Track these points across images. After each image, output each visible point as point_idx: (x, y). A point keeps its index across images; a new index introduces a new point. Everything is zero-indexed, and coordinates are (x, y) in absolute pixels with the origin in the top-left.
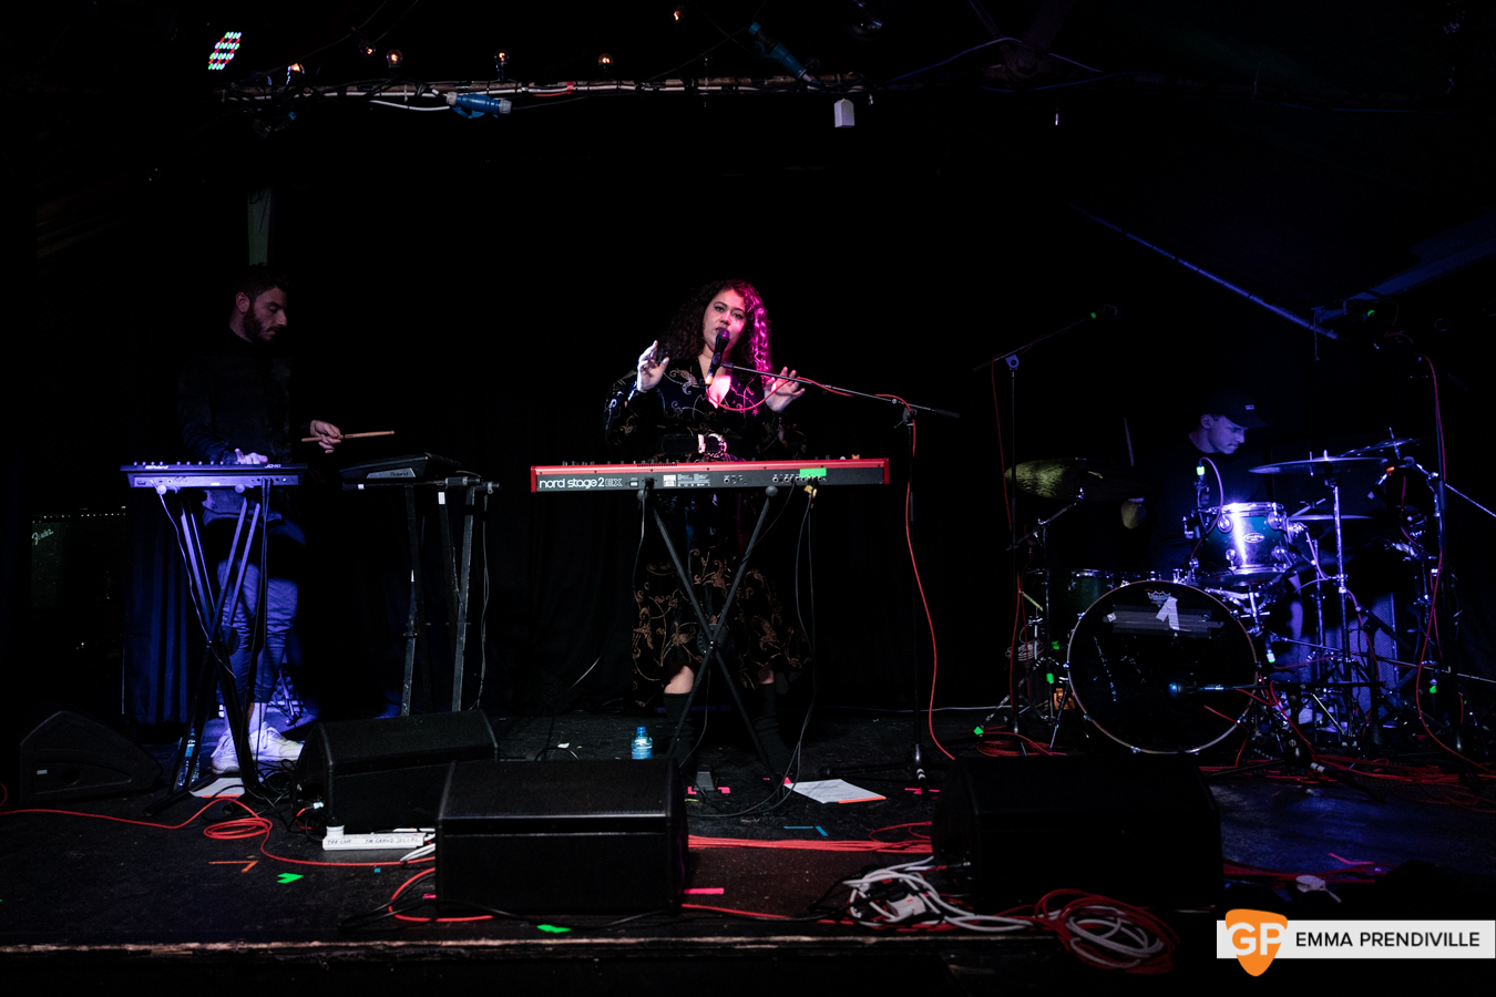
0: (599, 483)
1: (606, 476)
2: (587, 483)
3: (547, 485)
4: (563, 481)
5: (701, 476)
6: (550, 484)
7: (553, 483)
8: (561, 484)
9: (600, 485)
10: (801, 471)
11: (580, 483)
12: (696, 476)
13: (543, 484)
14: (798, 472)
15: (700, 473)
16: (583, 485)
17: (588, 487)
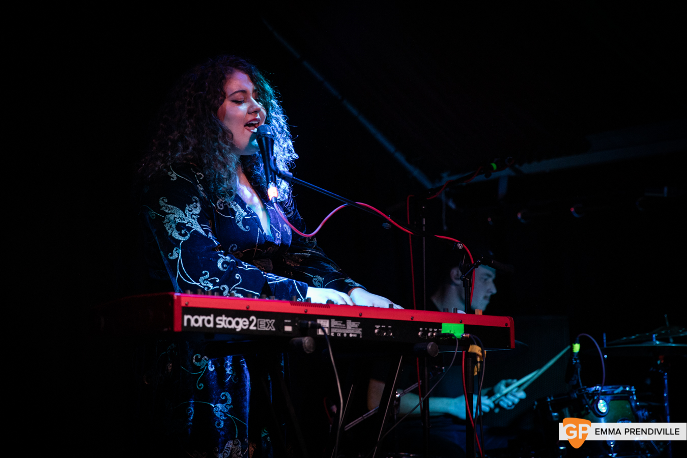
0: (251, 323)
1: (260, 315)
2: (237, 323)
3: (193, 323)
4: (211, 318)
5: (355, 325)
6: (196, 321)
7: (200, 319)
8: (209, 322)
9: (252, 327)
10: (444, 325)
11: (230, 323)
12: (349, 322)
13: (189, 320)
14: (441, 328)
15: (354, 319)
16: (233, 325)
17: (239, 329)
